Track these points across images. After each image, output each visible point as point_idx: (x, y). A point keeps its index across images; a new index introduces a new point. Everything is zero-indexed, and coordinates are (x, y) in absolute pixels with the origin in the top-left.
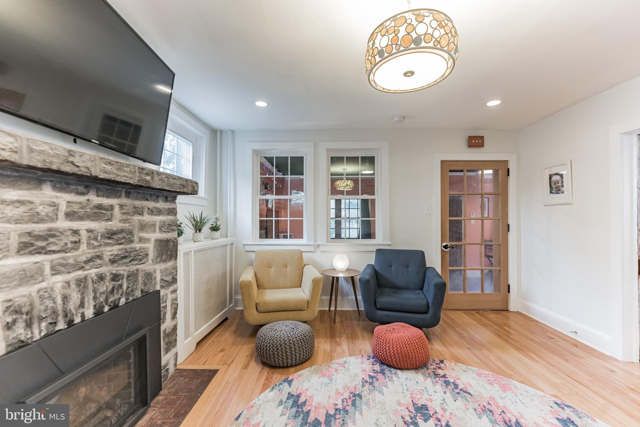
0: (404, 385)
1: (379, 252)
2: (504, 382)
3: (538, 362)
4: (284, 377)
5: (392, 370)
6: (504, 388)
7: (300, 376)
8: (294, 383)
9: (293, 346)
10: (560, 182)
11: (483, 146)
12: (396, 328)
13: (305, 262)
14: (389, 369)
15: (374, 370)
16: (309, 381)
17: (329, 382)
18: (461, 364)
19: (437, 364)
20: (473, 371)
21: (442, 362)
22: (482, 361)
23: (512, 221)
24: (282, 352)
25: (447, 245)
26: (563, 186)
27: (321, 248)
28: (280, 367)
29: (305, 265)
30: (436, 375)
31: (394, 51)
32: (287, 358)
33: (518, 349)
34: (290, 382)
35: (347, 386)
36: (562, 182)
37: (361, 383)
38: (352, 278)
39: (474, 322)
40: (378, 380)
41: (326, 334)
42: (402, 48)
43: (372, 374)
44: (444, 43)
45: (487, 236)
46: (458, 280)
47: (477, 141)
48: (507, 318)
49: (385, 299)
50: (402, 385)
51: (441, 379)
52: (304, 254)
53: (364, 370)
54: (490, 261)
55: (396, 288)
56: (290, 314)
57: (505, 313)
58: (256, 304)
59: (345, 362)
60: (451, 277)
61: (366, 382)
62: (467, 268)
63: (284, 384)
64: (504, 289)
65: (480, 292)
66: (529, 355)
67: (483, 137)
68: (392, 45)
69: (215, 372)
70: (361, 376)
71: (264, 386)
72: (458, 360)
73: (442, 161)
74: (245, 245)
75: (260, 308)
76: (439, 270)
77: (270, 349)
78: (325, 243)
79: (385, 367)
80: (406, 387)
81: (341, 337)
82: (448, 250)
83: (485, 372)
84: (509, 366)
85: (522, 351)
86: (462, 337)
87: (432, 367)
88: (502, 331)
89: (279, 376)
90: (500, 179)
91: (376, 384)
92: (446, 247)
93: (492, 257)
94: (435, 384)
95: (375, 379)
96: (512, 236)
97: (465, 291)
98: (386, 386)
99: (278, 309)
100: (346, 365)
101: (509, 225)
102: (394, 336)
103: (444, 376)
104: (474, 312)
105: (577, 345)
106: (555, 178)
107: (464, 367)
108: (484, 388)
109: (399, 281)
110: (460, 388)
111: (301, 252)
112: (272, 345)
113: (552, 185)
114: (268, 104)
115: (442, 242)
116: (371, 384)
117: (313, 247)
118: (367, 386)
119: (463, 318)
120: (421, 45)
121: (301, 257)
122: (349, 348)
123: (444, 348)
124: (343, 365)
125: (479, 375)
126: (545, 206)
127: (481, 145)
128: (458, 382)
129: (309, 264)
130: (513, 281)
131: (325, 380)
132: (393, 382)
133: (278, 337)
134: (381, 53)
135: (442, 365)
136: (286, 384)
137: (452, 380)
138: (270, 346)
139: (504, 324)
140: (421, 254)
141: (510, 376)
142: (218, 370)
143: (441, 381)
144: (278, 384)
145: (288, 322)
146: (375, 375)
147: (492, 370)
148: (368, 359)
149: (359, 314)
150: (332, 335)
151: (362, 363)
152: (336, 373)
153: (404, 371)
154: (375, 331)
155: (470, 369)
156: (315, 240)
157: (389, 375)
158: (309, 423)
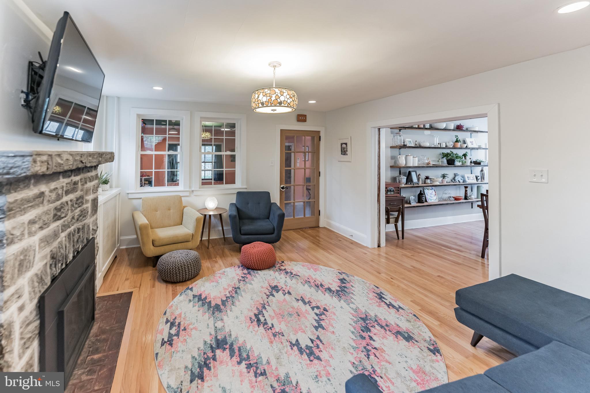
0: (263, 278)
1: (239, 194)
2: (316, 267)
3: (332, 254)
4: (185, 288)
5: (255, 271)
6: (316, 270)
7: (196, 285)
8: (194, 289)
9: (190, 266)
10: (346, 148)
11: (306, 121)
12: (256, 245)
13: (184, 205)
14: (253, 271)
15: (244, 273)
16: (204, 286)
17: (218, 284)
18: (293, 262)
19: (280, 264)
20: (300, 264)
21: (283, 262)
22: (304, 258)
23: (322, 170)
24: (182, 271)
25: (283, 187)
26: (347, 151)
27: (195, 193)
28: (180, 282)
29: (184, 207)
30: (280, 270)
31: (269, 105)
32: (186, 275)
33: (323, 249)
34: (191, 289)
35: (229, 285)
36: (347, 149)
37: (238, 282)
38: (220, 215)
39: (300, 237)
40: (247, 278)
41: (204, 257)
42: (273, 105)
43: (243, 276)
44: (291, 104)
45: (307, 175)
46: (290, 209)
47: (302, 118)
48: (318, 232)
49: (248, 227)
50: (262, 278)
51: (283, 271)
52: (183, 198)
53: (238, 274)
54: (309, 193)
55: (253, 219)
56: (179, 245)
57: (317, 229)
58: (153, 241)
59: (224, 272)
60: (286, 208)
61: (241, 280)
62: (296, 201)
63: (187, 291)
64: (316, 213)
65: (303, 216)
66: (328, 252)
67: (306, 115)
68: (268, 102)
69: (131, 294)
70: (237, 278)
71: (173, 295)
72: (291, 260)
73: (281, 130)
74: (128, 194)
75: (156, 243)
76: (279, 204)
77: (173, 271)
78: (198, 189)
79: (250, 270)
80: (264, 279)
81: (216, 257)
82: (284, 190)
83: (306, 264)
84: (318, 259)
85: (326, 250)
86: (293, 246)
87: (278, 266)
88: (316, 240)
89: (181, 287)
90: (315, 143)
91: (247, 280)
92: (283, 188)
93: (310, 189)
94: (280, 274)
95: (245, 278)
96: (322, 179)
97: (294, 217)
98: (253, 280)
99: (170, 243)
100: (225, 273)
101: (320, 172)
102: (256, 250)
103: (285, 269)
104: (299, 230)
105: (353, 243)
106: (344, 146)
107: (295, 263)
108: (306, 272)
109: (253, 214)
110: (293, 274)
111: (181, 197)
112: (174, 268)
113: (342, 149)
114: (163, 89)
115: (280, 185)
116: (244, 281)
117: (189, 192)
118: (242, 282)
119: (293, 235)
120: (282, 105)
121: (181, 201)
122: (224, 264)
123: (283, 254)
124: (223, 273)
125: (303, 266)
126: (339, 161)
127: (305, 121)
128: (292, 271)
129: (187, 206)
130: (322, 208)
131: (214, 284)
132: (256, 277)
133: (178, 261)
134: (262, 104)
135: (283, 264)
136: (189, 291)
137: (289, 271)
138: (173, 268)
139: (316, 235)
140: (268, 194)
141: (319, 264)
142: (133, 292)
143: (283, 273)
144: (183, 291)
145: (181, 251)
146: (245, 276)
147: (310, 262)
148: (239, 268)
149: (225, 241)
150: (209, 257)
151: (235, 271)
152: (220, 279)
153: (262, 271)
154: (242, 249)
155: (299, 264)
156: (190, 187)
157: (254, 274)
158: (213, 307)
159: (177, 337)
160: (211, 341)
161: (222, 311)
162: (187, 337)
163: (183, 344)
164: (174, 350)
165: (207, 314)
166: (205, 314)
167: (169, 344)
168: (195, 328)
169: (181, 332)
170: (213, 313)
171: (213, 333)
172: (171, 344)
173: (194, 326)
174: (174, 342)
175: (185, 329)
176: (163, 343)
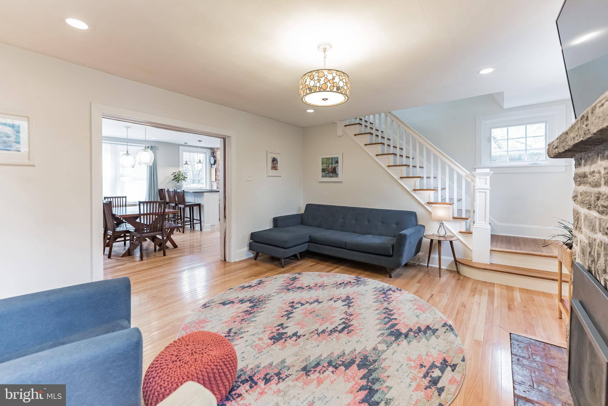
158: (367, 369)
159: (434, 363)
160: (402, 341)
161: (363, 356)
162: (423, 357)
163: (431, 354)
164: (443, 354)
165: (382, 366)
166: (385, 367)
167: (447, 362)
168: (409, 359)
169: (428, 366)
170: (375, 361)
171: (395, 345)
172: (445, 360)
173: (408, 362)
174: (441, 361)
175: (422, 366)
176: (454, 367)
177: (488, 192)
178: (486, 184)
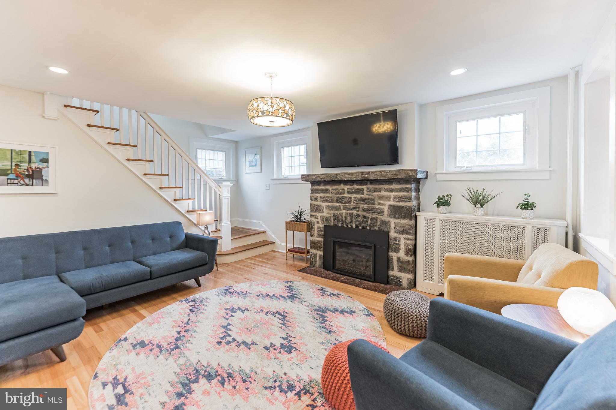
177: (229, 198)
178: (228, 193)
